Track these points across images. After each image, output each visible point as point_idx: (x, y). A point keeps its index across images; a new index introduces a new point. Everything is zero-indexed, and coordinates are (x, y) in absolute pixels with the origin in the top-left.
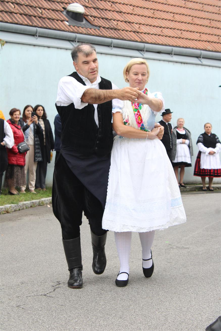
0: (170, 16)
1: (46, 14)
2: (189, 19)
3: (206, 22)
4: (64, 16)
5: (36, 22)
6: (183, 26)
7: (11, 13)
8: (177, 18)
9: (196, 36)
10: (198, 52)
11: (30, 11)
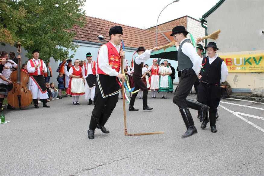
0: (127, 39)
1: (92, 38)
2: (132, 40)
3: (137, 41)
4: (97, 38)
5: (90, 40)
6: (131, 42)
7: (83, 38)
8: (129, 39)
9: (134, 44)
10: (135, 48)
11: (88, 37)
